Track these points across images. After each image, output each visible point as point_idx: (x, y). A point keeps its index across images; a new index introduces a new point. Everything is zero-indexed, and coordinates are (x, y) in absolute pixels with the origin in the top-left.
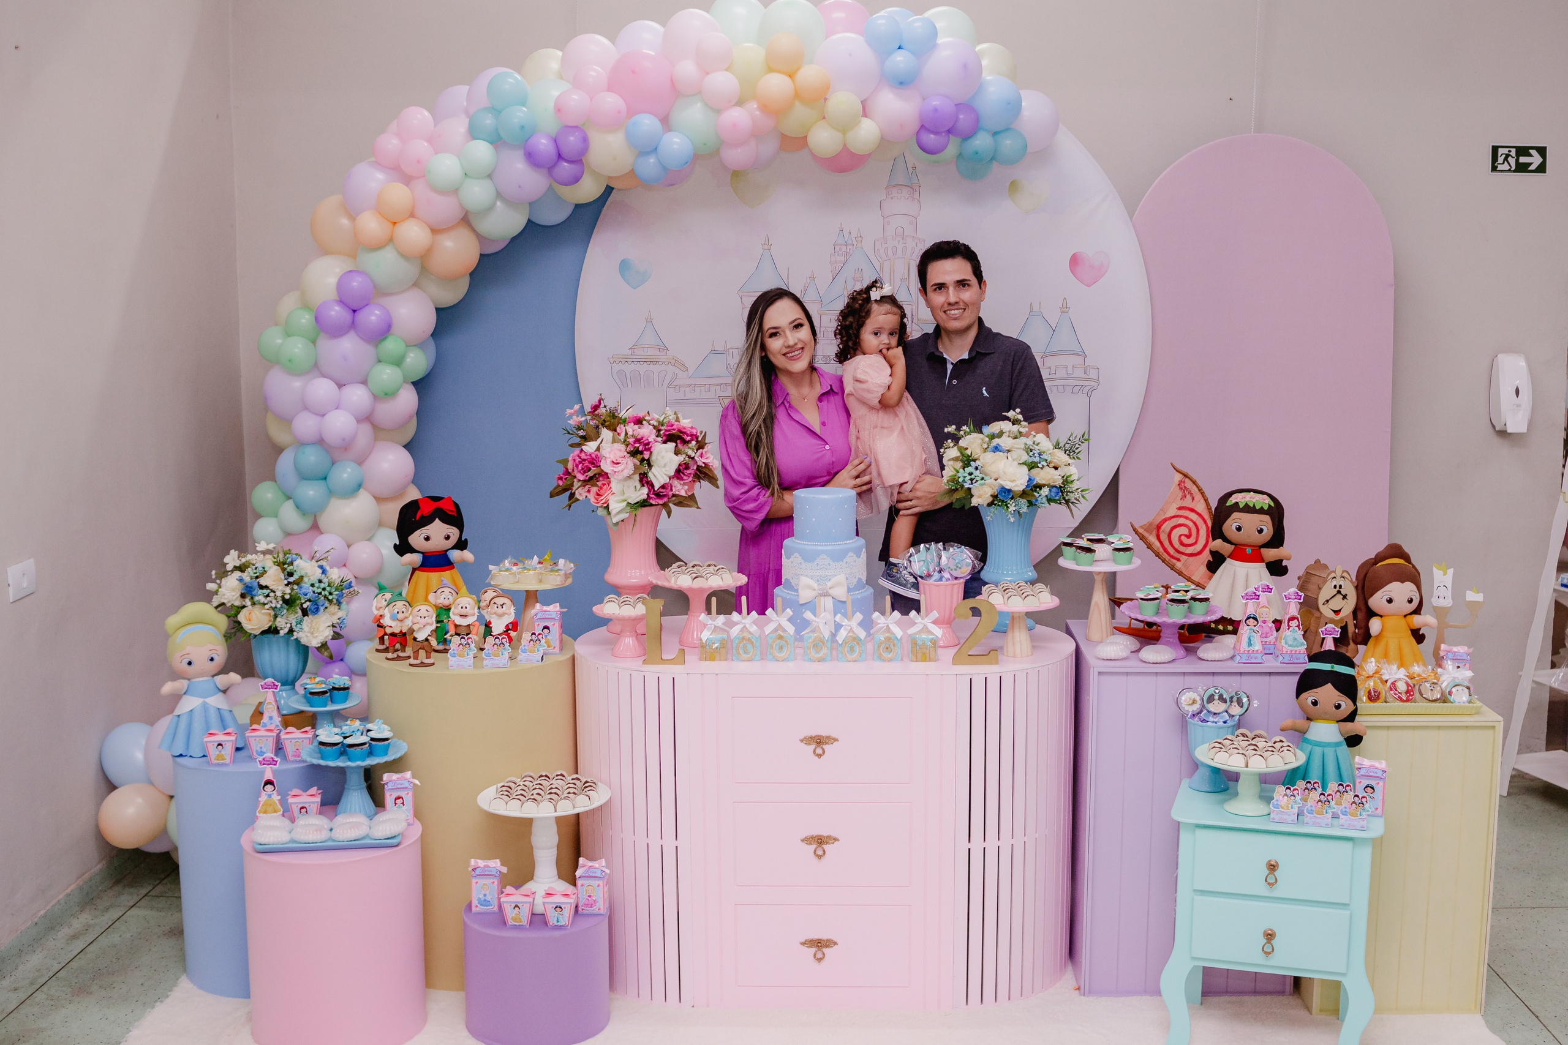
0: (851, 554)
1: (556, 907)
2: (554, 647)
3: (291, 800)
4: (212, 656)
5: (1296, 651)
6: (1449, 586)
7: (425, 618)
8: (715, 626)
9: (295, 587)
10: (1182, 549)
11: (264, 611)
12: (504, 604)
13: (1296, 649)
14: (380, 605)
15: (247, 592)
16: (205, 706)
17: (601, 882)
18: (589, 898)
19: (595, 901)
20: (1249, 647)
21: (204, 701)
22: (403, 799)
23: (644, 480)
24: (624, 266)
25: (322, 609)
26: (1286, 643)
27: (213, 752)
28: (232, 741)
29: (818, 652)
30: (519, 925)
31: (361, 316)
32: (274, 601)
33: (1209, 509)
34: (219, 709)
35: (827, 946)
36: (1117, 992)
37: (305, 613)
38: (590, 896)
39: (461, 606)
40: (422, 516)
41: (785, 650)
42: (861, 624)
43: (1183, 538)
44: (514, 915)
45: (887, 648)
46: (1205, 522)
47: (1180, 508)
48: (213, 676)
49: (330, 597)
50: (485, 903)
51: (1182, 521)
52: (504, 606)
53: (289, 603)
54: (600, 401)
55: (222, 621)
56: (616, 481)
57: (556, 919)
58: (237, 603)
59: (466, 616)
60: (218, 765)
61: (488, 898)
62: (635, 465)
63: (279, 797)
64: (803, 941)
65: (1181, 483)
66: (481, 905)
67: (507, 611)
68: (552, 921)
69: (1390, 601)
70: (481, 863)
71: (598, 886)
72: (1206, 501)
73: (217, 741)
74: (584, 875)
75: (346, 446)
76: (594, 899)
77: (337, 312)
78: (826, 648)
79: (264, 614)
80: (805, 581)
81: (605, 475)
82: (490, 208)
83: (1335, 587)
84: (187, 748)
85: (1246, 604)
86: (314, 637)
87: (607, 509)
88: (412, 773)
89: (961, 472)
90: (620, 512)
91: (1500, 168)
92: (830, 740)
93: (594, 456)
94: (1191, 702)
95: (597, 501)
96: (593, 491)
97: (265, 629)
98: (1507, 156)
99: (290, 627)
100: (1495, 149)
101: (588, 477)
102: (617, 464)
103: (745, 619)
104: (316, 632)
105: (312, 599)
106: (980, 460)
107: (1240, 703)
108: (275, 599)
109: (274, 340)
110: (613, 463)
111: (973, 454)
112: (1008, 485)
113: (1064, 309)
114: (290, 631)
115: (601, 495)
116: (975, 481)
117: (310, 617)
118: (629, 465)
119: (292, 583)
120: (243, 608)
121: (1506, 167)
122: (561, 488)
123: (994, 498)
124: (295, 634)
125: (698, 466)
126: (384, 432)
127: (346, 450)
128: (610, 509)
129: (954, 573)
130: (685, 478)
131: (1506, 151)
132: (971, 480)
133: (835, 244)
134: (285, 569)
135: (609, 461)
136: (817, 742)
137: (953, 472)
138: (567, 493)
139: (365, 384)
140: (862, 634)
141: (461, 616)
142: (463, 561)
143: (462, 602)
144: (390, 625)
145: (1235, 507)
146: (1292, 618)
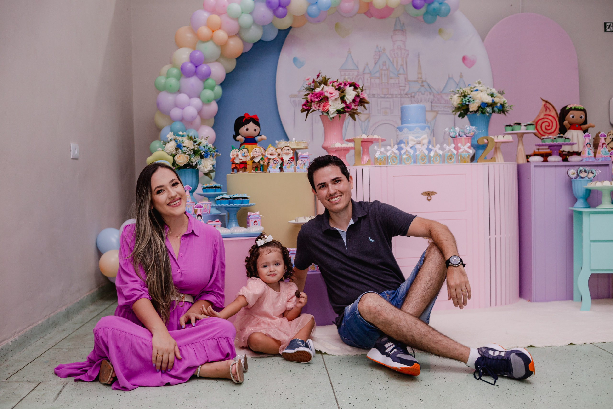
0: (427, 128)
5: (606, 156)
8: (381, 151)
9: (198, 146)
10: (546, 131)
11: (186, 155)
13: (606, 155)
14: (233, 154)
15: (179, 147)
22: (257, 222)
23: (343, 100)
24: (295, 60)
25: (209, 156)
26: (602, 153)
29: (423, 161)
31: (199, 68)
32: (190, 152)
33: (557, 114)
37: (202, 157)
40: (245, 120)
41: (410, 160)
42: (440, 149)
43: (546, 127)
45: (450, 159)
47: (545, 115)
49: (211, 152)
51: (546, 120)
52: (289, 150)
53: (195, 152)
54: (319, 74)
55: (171, 159)
56: (332, 101)
58: (174, 152)
59: (273, 155)
62: (339, 93)
65: (544, 105)
67: (290, 153)
70: (291, 249)
72: (556, 111)
75: (191, 122)
77: (190, 66)
78: (426, 159)
79: (185, 157)
80: (411, 137)
81: (327, 99)
82: (250, 27)
83: (611, 138)
85: (586, 139)
86: (206, 168)
87: (327, 113)
88: (260, 212)
89: (464, 99)
90: (333, 114)
91: (607, 30)
92: (433, 193)
93: (321, 92)
94: (573, 173)
95: (324, 109)
96: (322, 106)
97: (186, 163)
98: (610, 26)
99: (197, 163)
100: (605, 24)
101: (320, 100)
102: (332, 93)
103: (392, 148)
104: (207, 166)
105: (205, 151)
106: (471, 94)
107: (592, 172)
108: (190, 151)
109: (162, 80)
110: (330, 93)
111: (468, 93)
112: (485, 101)
113: (461, 76)
114: (196, 165)
115: (325, 107)
116: (470, 102)
117: (204, 159)
118: (337, 94)
119: (196, 145)
120: (176, 154)
121: (609, 30)
122: (303, 110)
123: (479, 107)
124: (198, 166)
125: (361, 99)
126: (204, 121)
127: (191, 124)
128: (329, 112)
129: (468, 135)
130: (356, 103)
131: (609, 24)
132: (469, 102)
133: (375, 52)
134: (192, 140)
135: (329, 93)
136: (429, 194)
137: (460, 100)
138: (306, 112)
139: (199, 97)
140: (441, 153)
141: (271, 155)
142: (262, 139)
143: (271, 149)
144: (241, 158)
145: (571, 109)
146: (603, 144)
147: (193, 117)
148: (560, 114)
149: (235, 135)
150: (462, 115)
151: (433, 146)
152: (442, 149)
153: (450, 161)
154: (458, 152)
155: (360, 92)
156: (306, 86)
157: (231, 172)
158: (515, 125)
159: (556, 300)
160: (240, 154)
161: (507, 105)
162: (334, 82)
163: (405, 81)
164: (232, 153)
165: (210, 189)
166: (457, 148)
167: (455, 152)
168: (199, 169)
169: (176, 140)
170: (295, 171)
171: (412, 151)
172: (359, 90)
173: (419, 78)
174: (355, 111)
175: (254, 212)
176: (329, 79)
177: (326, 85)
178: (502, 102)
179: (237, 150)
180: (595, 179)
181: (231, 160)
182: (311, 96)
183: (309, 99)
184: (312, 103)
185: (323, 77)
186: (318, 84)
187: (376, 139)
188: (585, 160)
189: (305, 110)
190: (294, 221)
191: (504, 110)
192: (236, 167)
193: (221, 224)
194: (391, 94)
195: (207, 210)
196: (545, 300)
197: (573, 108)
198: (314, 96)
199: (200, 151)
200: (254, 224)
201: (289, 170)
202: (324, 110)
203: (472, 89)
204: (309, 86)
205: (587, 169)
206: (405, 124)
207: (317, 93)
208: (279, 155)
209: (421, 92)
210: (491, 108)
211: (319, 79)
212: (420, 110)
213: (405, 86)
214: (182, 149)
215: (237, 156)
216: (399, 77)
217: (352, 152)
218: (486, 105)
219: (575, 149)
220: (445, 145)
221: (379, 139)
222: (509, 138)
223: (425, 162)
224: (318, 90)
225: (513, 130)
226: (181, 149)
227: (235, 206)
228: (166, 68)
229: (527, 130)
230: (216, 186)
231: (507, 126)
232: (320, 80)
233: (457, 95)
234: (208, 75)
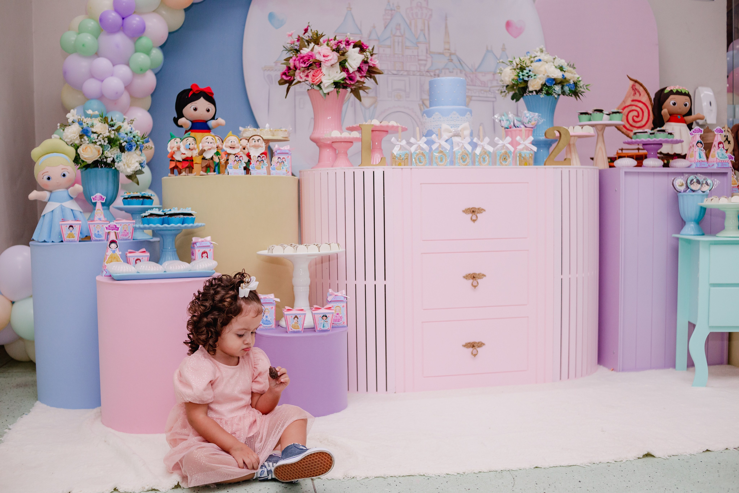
0: (468, 113)
1: (323, 316)
2: (288, 172)
3: (129, 255)
4: (64, 173)
5: (724, 161)
8: (401, 145)
9: (116, 133)
10: (634, 124)
11: (96, 146)
12: (259, 139)
13: (724, 160)
14: (173, 146)
15: (84, 133)
16: (62, 208)
18: (337, 316)
19: (341, 317)
20: (700, 158)
21: (61, 205)
22: (207, 253)
23: (343, 67)
24: (271, 16)
25: (134, 148)
26: (718, 156)
29: (464, 162)
30: (297, 331)
31: (127, 20)
32: (102, 141)
33: (650, 99)
34: (73, 209)
35: (479, 347)
37: (122, 149)
38: (338, 314)
39: (230, 141)
41: (444, 160)
42: (489, 144)
44: (294, 324)
45: (505, 159)
46: (648, 107)
47: (633, 101)
48: (66, 188)
49: (138, 143)
50: (267, 322)
51: (634, 108)
52: (259, 141)
53: (111, 142)
54: (308, 27)
56: (326, 67)
57: (322, 325)
58: (78, 141)
59: (234, 148)
60: (70, 241)
61: (269, 319)
62: (338, 57)
63: (120, 253)
64: (464, 344)
65: (633, 86)
67: (261, 145)
68: (320, 327)
71: (343, 307)
72: (648, 95)
73: (69, 224)
74: (333, 300)
76: (340, 316)
77: (114, 16)
78: (469, 159)
79: (95, 148)
80: (445, 126)
81: (319, 64)
84: (50, 237)
85: (695, 135)
86: (129, 167)
87: (319, 86)
88: (211, 238)
89: (521, 73)
90: (328, 87)
92: (481, 210)
93: (310, 54)
94: (681, 184)
95: (314, 80)
96: (311, 75)
97: (96, 159)
99: (113, 158)
101: (308, 65)
102: (326, 56)
103: (418, 141)
104: (130, 164)
105: (128, 141)
106: (531, 66)
107: (707, 183)
108: (103, 139)
109: (71, 37)
110: (324, 56)
111: (527, 64)
112: (553, 76)
113: (504, 49)
114: (113, 161)
115: (316, 76)
116: (530, 77)
117: (126, 153)
118: (334, 57)
119: (113, 130)
120: (81, 145)
122: (283, 81)
123: (544, 85)
124: (116, 164)
125: (369, 67)
126: (135, 100)
127: (115, 104)
128: (322, 85)
129: (527, 125)
130: (362, 73)
132: (528, 77)
133: (386, 10)
134: (108, 123)
135: (322, 55)
136: (473, 212)
137: (516, 74)
138: (287, 85)
139: (128, 64)
140: (491, 149)
141: (231, 148)
142: (219, 125)
143: (232, 139)
144: (184, 153)
145: (671, 92)
146: (720, 143)
147: (117, 93)
148: (654, 99)
149: (176, 117)
150: (515, 97)
151: (479, 139)
152: (493, 144)
153: (503, 163)
154: (516, 149)
155: (369, 56)
156: (289, 46)
157: (169, 174)
158: (596, 112)
159: (651, 368)
160: (182, 145)
161: (581, 84)
162: (329, 40)
163: (427, 53)
164: (171, 144)
165: (134, 200)
166: (514, 143)
167: (512, 149)
168: (118, 169)
169: (80, 123)
170: (269, 173)
171: (447, 146)
172: (368, 54)
173: (445, 49)
174: (361, 86)
175: (202, 237)
176: (322, 36)
177: (318, 44)
178: (575, 80)
179: (178, 140)
180: (711, 193)
181: (169, 155)
182: (295, 60)
183: (292, 65)
184: (295, 71)
185: (313, 31)
186: (306, 44)
187: (393, 127)
188: (694, 166)
189: (286, 82)
190: (265, 252)
191: (577, 91)
192: (176, 167)
193: (148, 256)
194: (406, 71)
195: (128, 233)
196: (636, 369)
197: (675, 91)
198: (299, 60)
199: (119, 140)
200: (202, 257)
201: (259, 171)
202: (314, 82)
203: (532, 59)
204: (291, 46)
205: (701, 178)
206: (436, 106)
207: (304, 55)
208: (244, 149)
209: (448, 69)
210: (560, 86)
211: (306, 34)
212: (458, 85)
213: (426, 60)
214: (90, 136)
215: (179, 148)
216: (418, 46)
217: (357, 146)
218: (554, 82)
219: (677, 149)
220: (497, 138)
221: (398, 127)
222: (589, 131)
223: (468, 163)
224: (305, 51)
225: (590, 120)
226: (88, 136)
227: (171, 227)
228: (78, 20)
229: (610, 120)
230: (144, 195)
231: (582, 114)
232: (309, 37)
233: (510, 67)
234: (141, 31)
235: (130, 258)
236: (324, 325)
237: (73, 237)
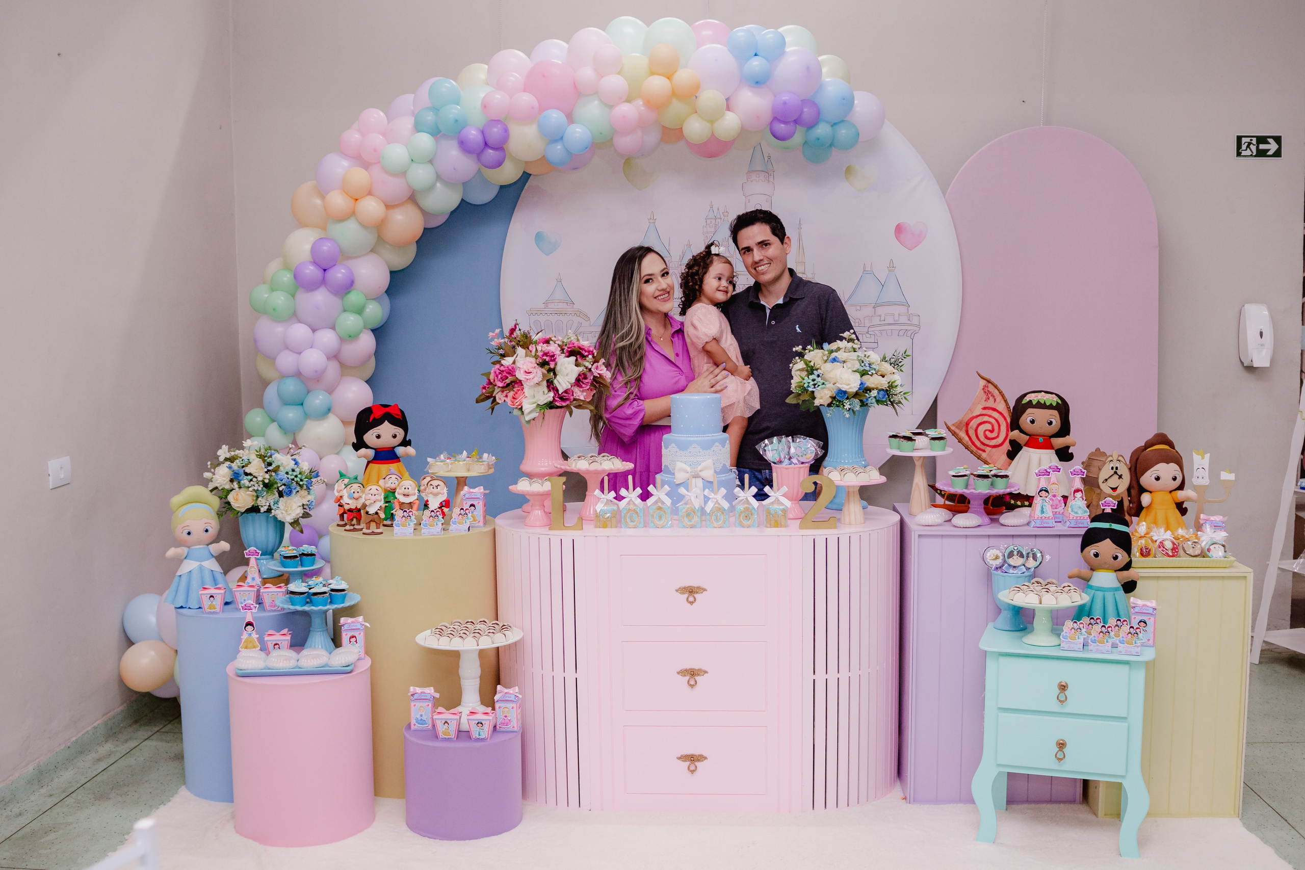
0: (717, 444)
1: (478, 723)
2: (479, 522)
3: (267, 638)
4: (207, 528)
5: (1081, 518)
6: (1207, 468)
7: (375, 495)
9: (273, 474)
10: (987, 442)
11: (248, 493)
12: (438, 485)
13: (1081, 513)
15: (235, 478)
16: (201, 568)
17: (514, 705)
18: (505, 718)
19: (510, 720)
20: (1042, 514)
21: (200, 564)
22: (356, 638)
23: (550, 385)
24: (539, 237)
25: (294, 492)
26: (1072, 511)
27: (207, 602)
28: (222, 593)
29: (690, 521)
30: (448, 738)
31: (330, 273)
32: (256, 485)
33: (1009, 408)
34: (212, 571)
35: (699, 760)
36: (937, 801)
37: (281, 494)
38: (506, 717)
39: (404, 487)
40: (374, 419)
41: (663, 519)
42: (725, 497)
43: (987, 433)
44: (444, 730)
45: (746, 517)
46: (1005, 419)
47: (985, 408)
48: (208, 545)
49: (301, 483)
50: (422, 722)
51: (986, 418)
52: (438, 487)
53: (268, 486)
54: (516, 326)
55: (216, 501)
56: (528, 387)
57: (478, 733)
58: (227, 487)
59: (408, 495)
60: (211, 613)
61: (424, 718)
62: (543, 374)
63: (257, 636)
64: (679, 756)
65: (985, 387)
66: (419, 724)
67: (441, 492)
68: (475, 735)
69: (1158, 479)
70: (418, 690)
71: (512, 708)
72: (1006, 401)
73: (209, 594)
74: (500, 699)
75: (318, 377)
76: (509, 718)
77: (311, 271)
78: (697, 517)
79: (248, 495)
80: (680, 465)
81: (519, 382)
82: (431, 188)
83: (1112, 468)
84: (187, 601)
85: (1040, 479)
86: (290, 512)
87: (520, 410)
88: (364, 618)
89: (806, 379)
90: (531, 412)
91: (1244, 153)
92: (700, 590)
93: (512, 367)
94: (996, 557)
95: (514, 403)
96: (511, 395)
97: (249, 507)
98: (1249, 144)
99: (270, 505)
100: (1239, 139)
101: (507, 383)
102: (529, 373)
103: (632, 493)
104: (292, 509)
105: (288, 482)
107: (1035, 558)
108: (258, 483)
109: (262, 294)
110: (526, 373)
111: (817, 364)
112: (846, 387)
113: (891, 268)
114: (270, 509)
115: (517, 398)
116: (817, 385)
117: (286, 497)
118: (538, 374)
119: (271, 471)
120: (231, 491)
121: (1248, 153)
123: (833, 398)
124: (274, 511)
125: (594, 377)
126: (347, 370)
127: (318, 381)
128: (523, 409)
130: (585, 386)
131: (1248, 140)
132: (815, 385)
133: (707, 218)
134: (266, 460)
135: (524, 371)
136: (690, 591)
139: (333, 328)
140: (726, 505)
141: (405, 495)
142: (407, 455)
143: (408, 483)
144: (348, 502)
145: (1030, 403)
146: (1077, 491)
148: (1013, 408)
149: (356, 444)
153: (745, 522)
155: (590, 366)
160: (346, 492)
161: (899, 389)
164: (339, 485)
168: (277, 516)
172: (588, 364)
175: (351, 619)
177: (526, 350)
178: (886, 386)
181: (336, 500)
182: (496, 373)
183: (492, 377)
184: (495, 387)
186: (512, 349)
189: (488, 398)
191: (892, 399)
193: (289, 640)
199: (277, 483)
200: (350, 641)
201: (432, 529)
202: (514, 405)
203: (826, 358)
207: (505, 369)
210: (856, 401)
211: (515, 335)
212: (703, 407)
214: (242, 480)
218: (846, 396)
223: (695, 522)
224: (508, 362)
232: (516, 339)
234: (349, 285)
235: (268, 643)
236: (479, 733)
237: (215, 609)
